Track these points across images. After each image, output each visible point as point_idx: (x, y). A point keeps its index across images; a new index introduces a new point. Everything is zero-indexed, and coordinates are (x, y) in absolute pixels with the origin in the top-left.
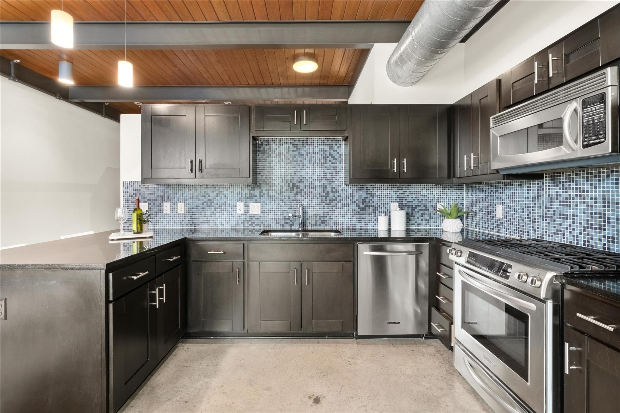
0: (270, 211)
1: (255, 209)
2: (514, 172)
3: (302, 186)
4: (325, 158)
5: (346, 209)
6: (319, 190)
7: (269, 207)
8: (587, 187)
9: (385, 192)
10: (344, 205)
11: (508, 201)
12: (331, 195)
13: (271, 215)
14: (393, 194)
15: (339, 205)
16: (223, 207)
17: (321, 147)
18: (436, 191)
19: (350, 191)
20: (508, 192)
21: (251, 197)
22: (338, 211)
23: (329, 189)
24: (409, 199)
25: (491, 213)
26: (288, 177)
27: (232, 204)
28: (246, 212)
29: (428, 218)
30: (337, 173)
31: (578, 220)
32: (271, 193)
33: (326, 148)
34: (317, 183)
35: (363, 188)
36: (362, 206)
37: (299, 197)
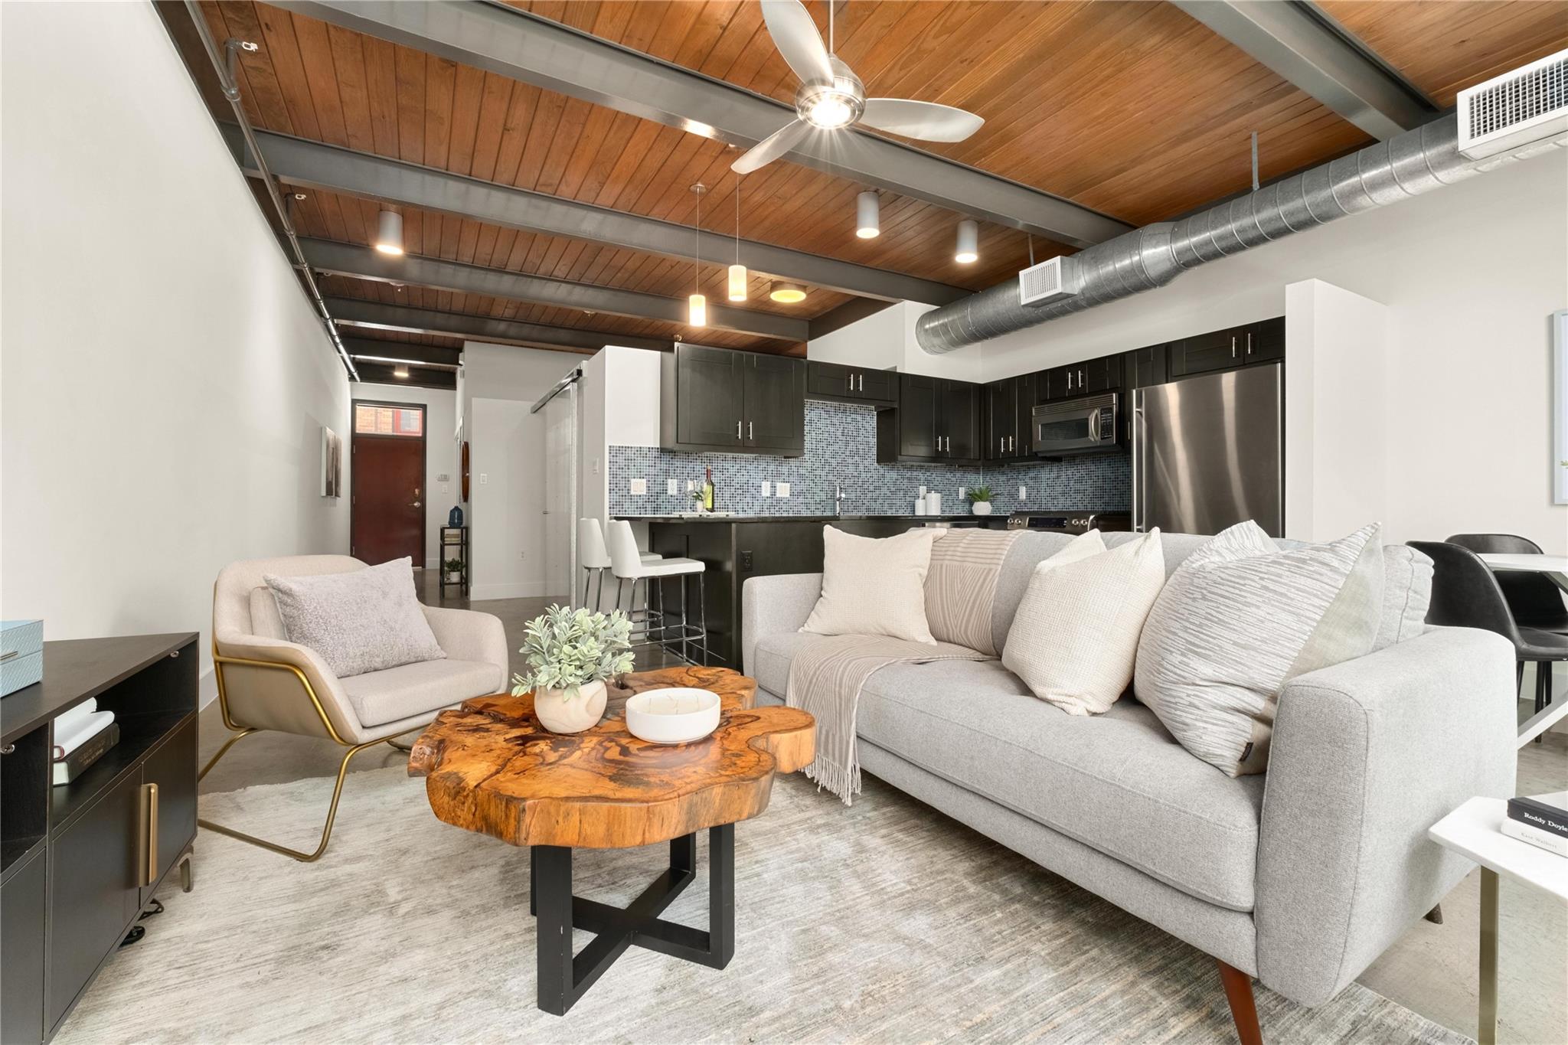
0: (799, 494)
1: (783, 490)
2: (1048, 455)
3: (834, 462)
4: (858, 430)
5: (877, 492)
6: (851, 468)
7: (799, 488)
8: (1093, 468)
9: (915, 473)
10: (876, 488)
11: (1031, 483)
12: (863, 475)
13: (801, 499)
14: (921, 476)
15: (871, 488)
16: (745, 487)
17: (853, 416)
18: (958, 475)
19: (882, 471)
20: (1032, 475)
21: (778, 475)
22: (870, 494)
23: (861, 468)
24: (936, 483)
25: (1014, 496)
26: (820, 452)
27: (757, 483)
28: (774, 494)
29: (951, 504)
30: (870, 449)
31: (1087, 493)
32: (802, 471)
33: (859, 418)
34: (850, 461)
36: (893, 489)
37: (830, 477)
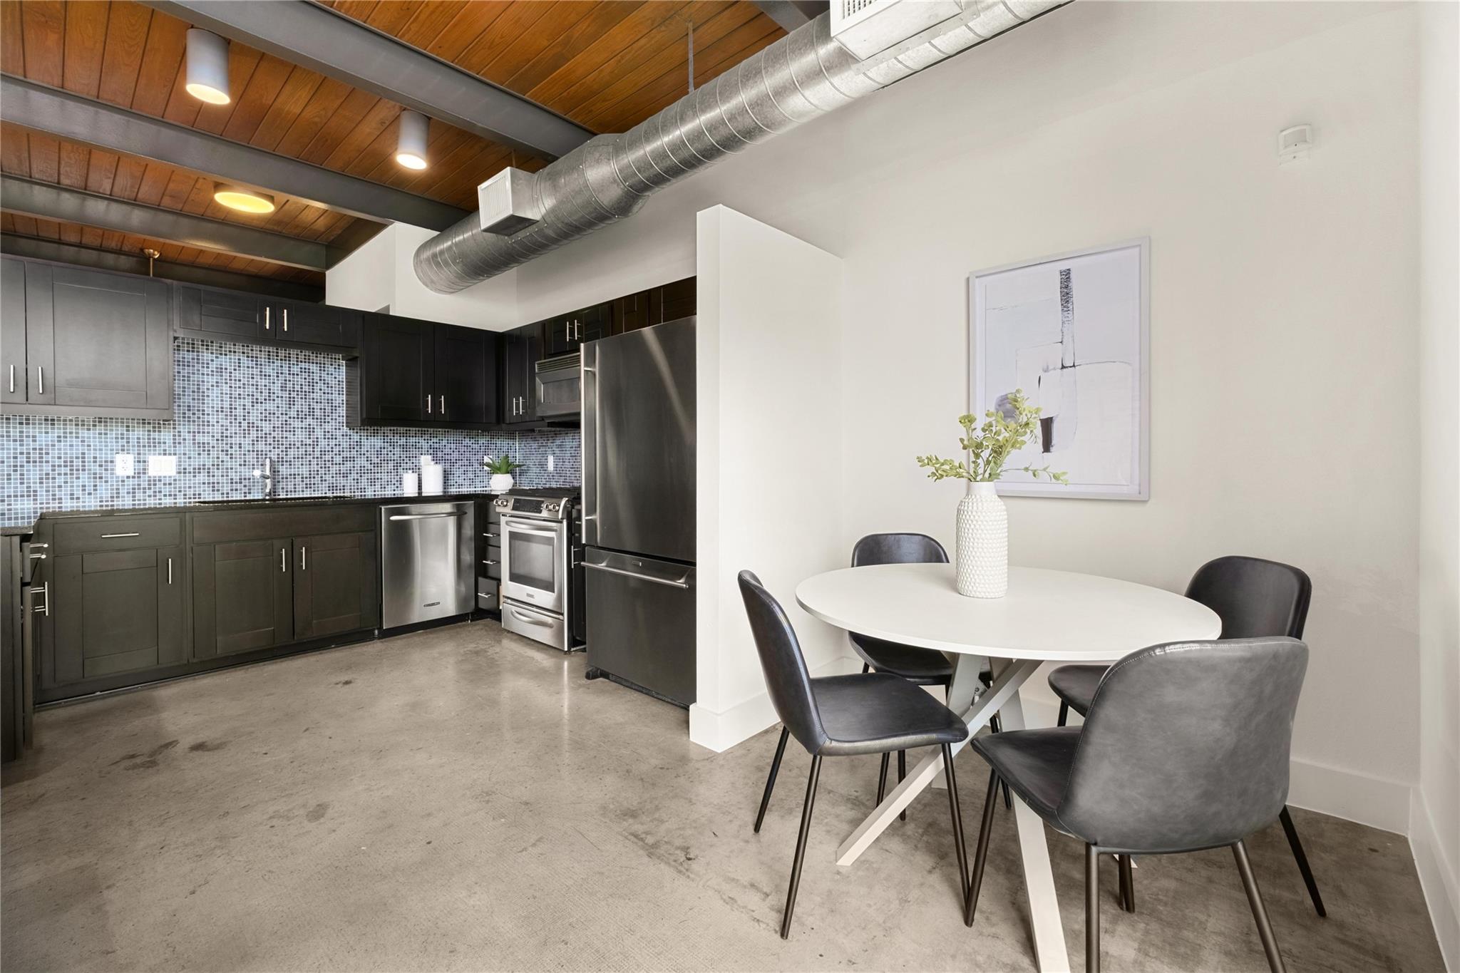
0: (197, 471)
1: (162, 466)
2: (557, 420)
3: (267, 427)
4: (312, 384)
5: (349, 464)
6: (300, 435)
7: (196, 463)
9: (412, 440)
10: (345, 460)
11: (557, 451)
12: (323, 443)
13: (202, 477)
14: (423, 442)
15: (338, 459)
16: (76, 463)
17: (303, 365)
18: (482, 441)
19: (356, 437)
20: (558, 442)
21: (153, 445)
22: (334, 469)
23: (319, 433)
24: (447, 451)
25: (543, 466)
26: (240, 411)
27: (102, 456)
28: (140, 473)
29: (472, 476)
30: (334, 409)
32: (200, 438)
33: (314, 368)
34: (297, 424)
35: (377, 433)
36: (375, 460)
37: (260, 446)
